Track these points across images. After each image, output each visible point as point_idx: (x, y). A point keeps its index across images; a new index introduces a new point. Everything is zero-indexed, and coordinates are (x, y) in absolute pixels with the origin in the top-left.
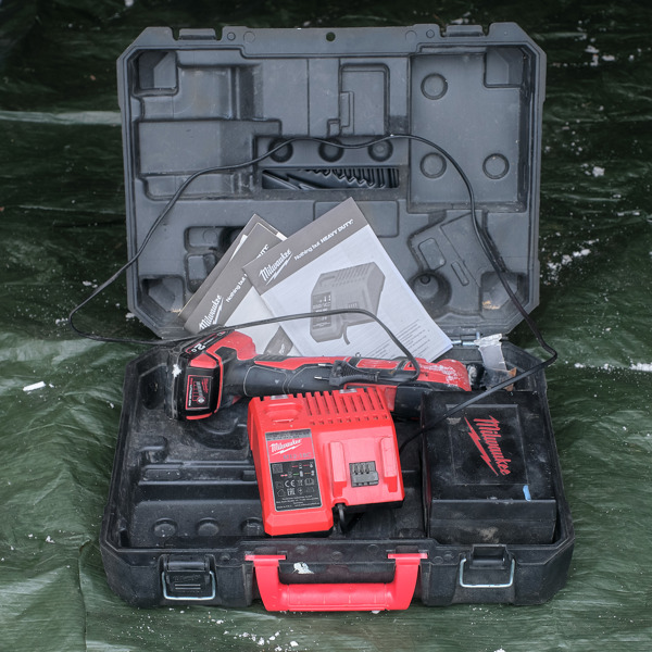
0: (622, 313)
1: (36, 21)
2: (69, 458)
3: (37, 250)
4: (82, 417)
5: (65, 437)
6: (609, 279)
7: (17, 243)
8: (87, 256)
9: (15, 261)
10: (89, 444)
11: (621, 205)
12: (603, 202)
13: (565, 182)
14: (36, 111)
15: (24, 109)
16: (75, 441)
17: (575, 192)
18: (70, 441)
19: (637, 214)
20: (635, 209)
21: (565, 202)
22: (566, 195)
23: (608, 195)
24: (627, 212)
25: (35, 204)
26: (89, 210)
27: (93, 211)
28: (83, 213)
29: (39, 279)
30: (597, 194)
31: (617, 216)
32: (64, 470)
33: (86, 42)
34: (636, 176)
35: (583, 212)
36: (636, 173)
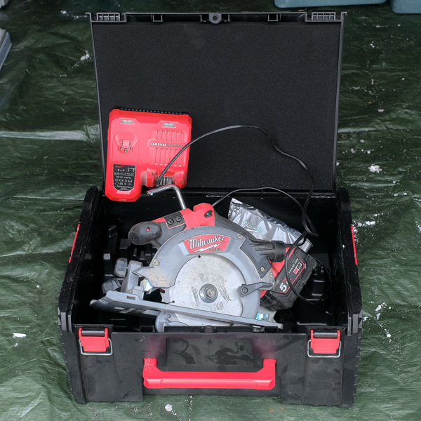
0: (401, 264)
1: (27, 72)
2: (46, 384)
3: (25, 229)
4: (55, 354)
5: (44, 368)
6: (391, 241)
7: (13, 224)
8: (56, 229)
9: (11, 236)
10: (59, 373)
11: (395, 188)
12: (385, 187)
13: (359, 175)
14: (26, 131)
15: (19, 131)
16: (49, 371)
17: (366, 181)
18: (47, 371)
19: (405, 194)
20: (404, 191)
21: (360, 188)
22: (360, 183)
23: (387, 182)
24: (399, 193)
25: (24, 195)
26: (58, 198)
27: (61, 198)
28: (54, 200)
29: (26, 249)
30: (380, 182)
31: (394, 197)
32: (43, 393)
33: (57, 84)
34: (404, 170)
35: (372, 195)
36: (404, 168)
